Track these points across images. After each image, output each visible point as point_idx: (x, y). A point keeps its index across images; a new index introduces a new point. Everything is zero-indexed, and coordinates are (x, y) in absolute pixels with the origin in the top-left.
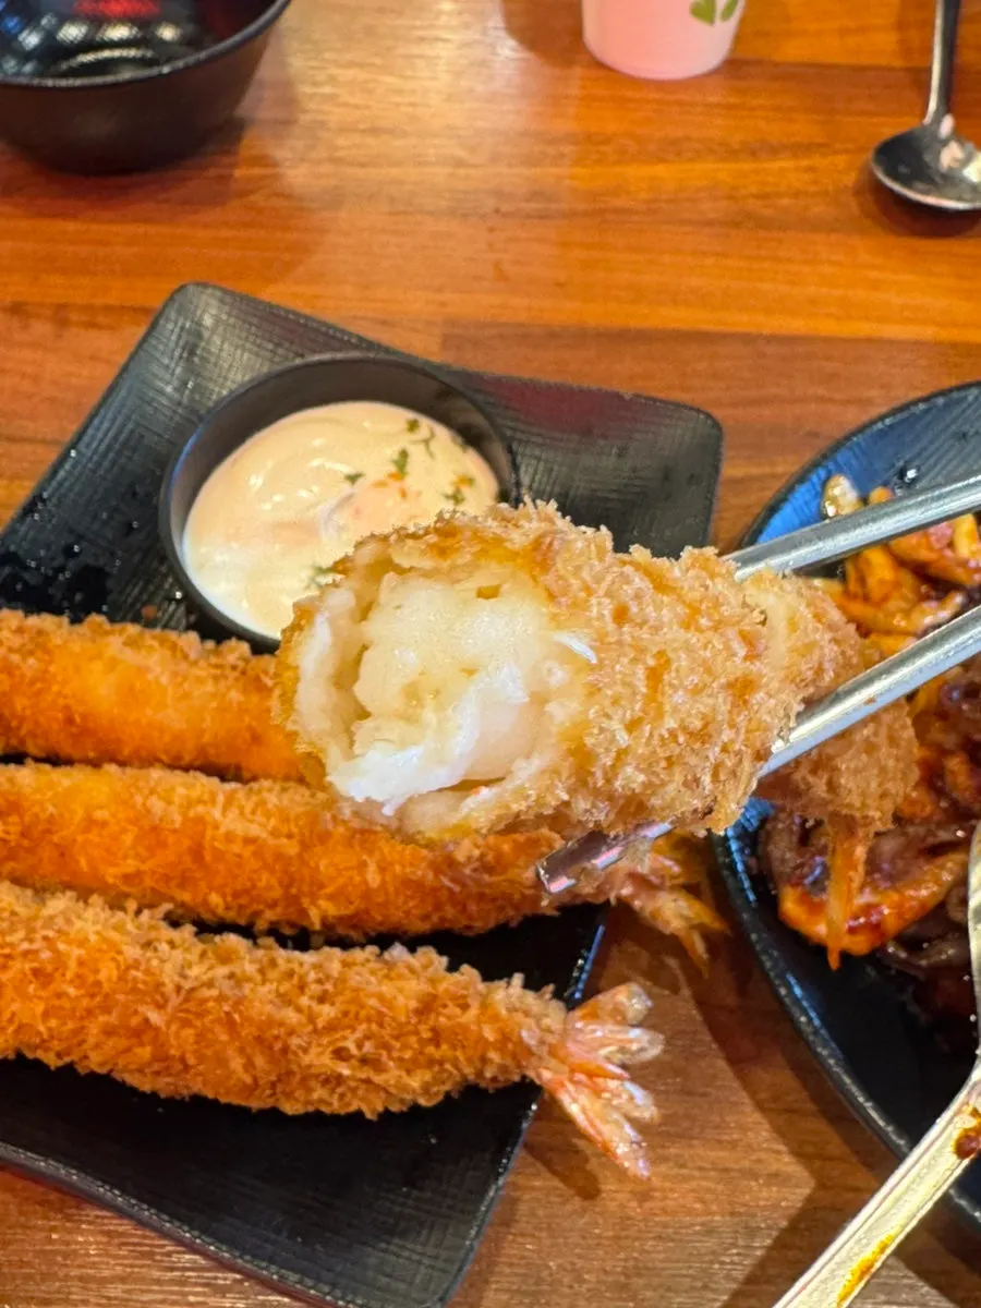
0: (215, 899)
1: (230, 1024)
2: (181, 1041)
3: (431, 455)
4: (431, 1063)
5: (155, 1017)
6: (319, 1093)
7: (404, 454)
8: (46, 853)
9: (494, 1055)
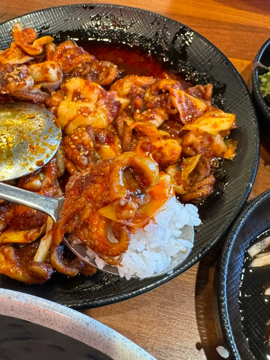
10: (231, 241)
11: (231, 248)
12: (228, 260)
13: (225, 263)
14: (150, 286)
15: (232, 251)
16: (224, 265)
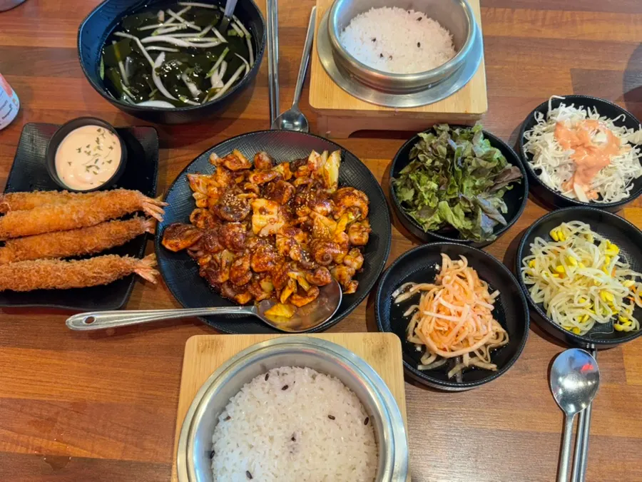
0: (67, 252)
1: (73, 272)
2: (65, 276)
3: (104, 138)
4: (112, 272)
5: (59, 274)
6: (92, 281)
7: (98, 139)
8: (32, 253)
9: (122, 267)
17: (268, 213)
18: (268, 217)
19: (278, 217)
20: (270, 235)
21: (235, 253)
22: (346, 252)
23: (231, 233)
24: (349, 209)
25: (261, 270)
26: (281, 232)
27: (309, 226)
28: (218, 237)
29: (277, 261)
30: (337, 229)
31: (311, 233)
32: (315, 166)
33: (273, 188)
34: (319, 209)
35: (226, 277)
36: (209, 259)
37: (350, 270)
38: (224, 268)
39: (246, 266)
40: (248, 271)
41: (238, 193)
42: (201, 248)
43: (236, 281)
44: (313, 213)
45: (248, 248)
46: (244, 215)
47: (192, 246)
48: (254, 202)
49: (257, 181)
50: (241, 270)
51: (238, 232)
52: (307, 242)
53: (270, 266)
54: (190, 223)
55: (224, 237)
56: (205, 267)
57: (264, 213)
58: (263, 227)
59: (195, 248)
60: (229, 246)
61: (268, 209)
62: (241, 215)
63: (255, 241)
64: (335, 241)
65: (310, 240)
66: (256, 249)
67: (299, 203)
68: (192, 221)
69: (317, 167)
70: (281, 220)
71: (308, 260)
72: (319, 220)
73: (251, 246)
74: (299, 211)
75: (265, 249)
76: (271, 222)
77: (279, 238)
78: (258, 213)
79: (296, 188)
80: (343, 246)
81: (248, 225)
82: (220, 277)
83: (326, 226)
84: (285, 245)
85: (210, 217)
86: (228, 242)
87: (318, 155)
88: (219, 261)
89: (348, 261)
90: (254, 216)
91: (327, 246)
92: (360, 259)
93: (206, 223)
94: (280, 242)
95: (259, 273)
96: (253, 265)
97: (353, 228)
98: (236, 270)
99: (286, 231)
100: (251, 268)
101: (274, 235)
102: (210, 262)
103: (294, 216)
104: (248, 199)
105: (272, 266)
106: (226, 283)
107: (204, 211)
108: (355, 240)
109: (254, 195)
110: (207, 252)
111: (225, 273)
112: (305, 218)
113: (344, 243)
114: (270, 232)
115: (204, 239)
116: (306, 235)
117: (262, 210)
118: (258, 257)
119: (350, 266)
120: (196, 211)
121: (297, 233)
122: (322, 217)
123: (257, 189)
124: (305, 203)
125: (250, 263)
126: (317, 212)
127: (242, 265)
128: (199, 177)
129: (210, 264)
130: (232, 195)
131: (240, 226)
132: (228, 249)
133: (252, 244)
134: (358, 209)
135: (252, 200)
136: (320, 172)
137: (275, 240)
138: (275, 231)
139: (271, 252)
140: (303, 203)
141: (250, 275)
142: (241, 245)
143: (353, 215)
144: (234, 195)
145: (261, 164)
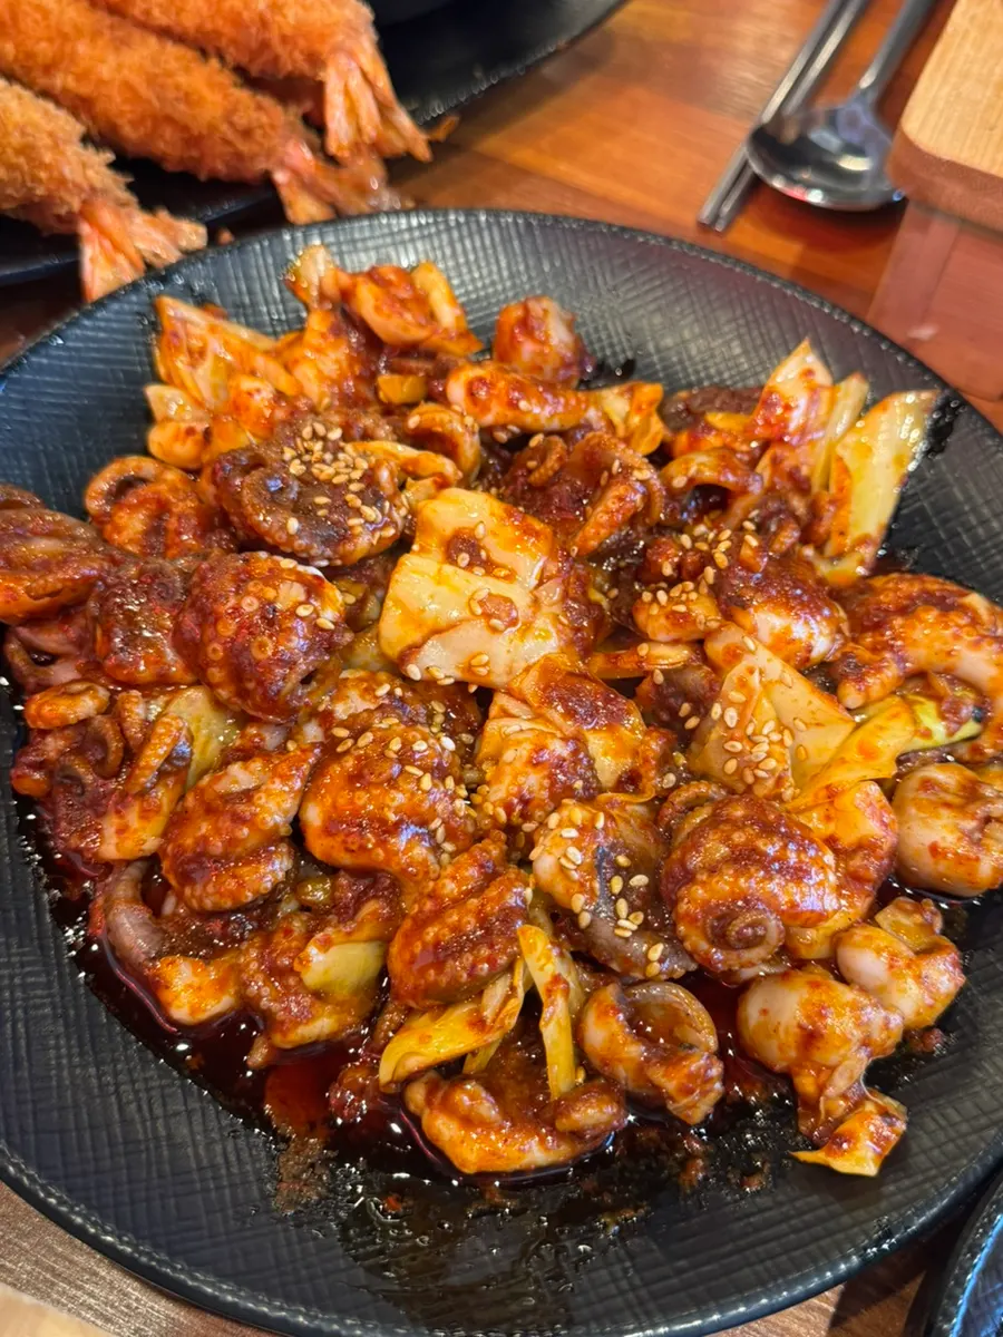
10: (985, 1233)
11: (980, 1260)
12: (963, 1302)
13: (953, 1309)
14: (682, 1326)
15: (984, 1272)
16: (949, 1318)
17: (489, 566)
18: (481, 584)
19: (536, 602)
20: (461, 685)
21: (244, 720)
22: (862, 904)
23: (250, 605)
24: (919, 680)
25: (346, 859)
26: (529, 685)
27: (686, 696)
28: (178, 609)
29: (451, 835)
30: (839, 760)
31: (685, 740)
32: (796, 419)
33: (552, 462)
34: (768, 620)
35: (146, 836)
36: (87, 706)
37: (874, 1016)
38: (146, 778)
39: (274, 810)
40: (273, 838)
41: (367, 436)
42: (80, 644)
43: (186, 878)
44: (732, 636)
45: (326, 719)
46: (364, 542)
47: (36, 619)
48: (431, 497)
49: (485, 409)
50: (239, 820)
51: (293, 614)
52: (655, 782)
53: (408, 848)
54: (82, 514)
55: (208, 617)
56: (53, 746)
57: (464, 558)
58: (437, 631)
59: (50, 640)
60: (216, 674)
61: (495, 549)
62: (346, 536)
63: (369, 691)
64: (815, 821)
65: (671, 779)
66: (356, 736)
67: (668, 570)
68: (94, 504)
69: (803, 430)
70: (543, 622)
71: (629, 925)
72: (755, 679)
73: (341, 711)
74: (655, 610)
75: (407, 745)
76: (487, 616)
77: (506, 714)
78: (437, 553)
79: (672, 495)
80: (857, 862)
81: (362, 602)
82: (110, 825)
83: (781, 727)
84: (535, 764)
85: (184, 505)
86: (216, 651)
87: (822, 377)
88: (134, 731)
89: (867, 961)
90: (409, 561)
91: (762, 861)
92: (944, 976)
93: (156, 528)
94: (506, 741)
95: (331, 870)
96: (314, 816)
97: (927, 784)
98: (210, 810)
99: (558, 687)
100: (297, 826)
101: (485, 695)
102: (84, 722)
103: (620, 631)
104: (408, 474)
105: (421, 851)
106: (134, 872)
107: (172, 476)
108: (934, 850)
109: (447, 466)
110: (94, 670)
111: (145, 815)
112: (676, 656)
113: (865, 846)
114: (469, 668)
115: (103, 600)
116: (655, 746)
117: (463, 547)
118: (356, 779)
119: (877, 994)
120: (133, 464)
121: (614, 720)
122: (775, 667)
123: (470, 447)
124: (696, 575)
125: (304, 797)
126: (753, 632)
127: (248, 795)
128: (213, 329)
129: (83, 735)
130: (336, 434)
131: (313, 589)
132: (211, 686)
133: (351, 704)
134: (970, 697)
135: (427, 484)
136: (809, 462)
137: (485, 716)
138: (498, 678)
139: (440, 773)
140: (687, 572)
141: (278, 866)
142: (285, 682)
143: (942, 716)
144: (346, 437)
145: (527, 349)
